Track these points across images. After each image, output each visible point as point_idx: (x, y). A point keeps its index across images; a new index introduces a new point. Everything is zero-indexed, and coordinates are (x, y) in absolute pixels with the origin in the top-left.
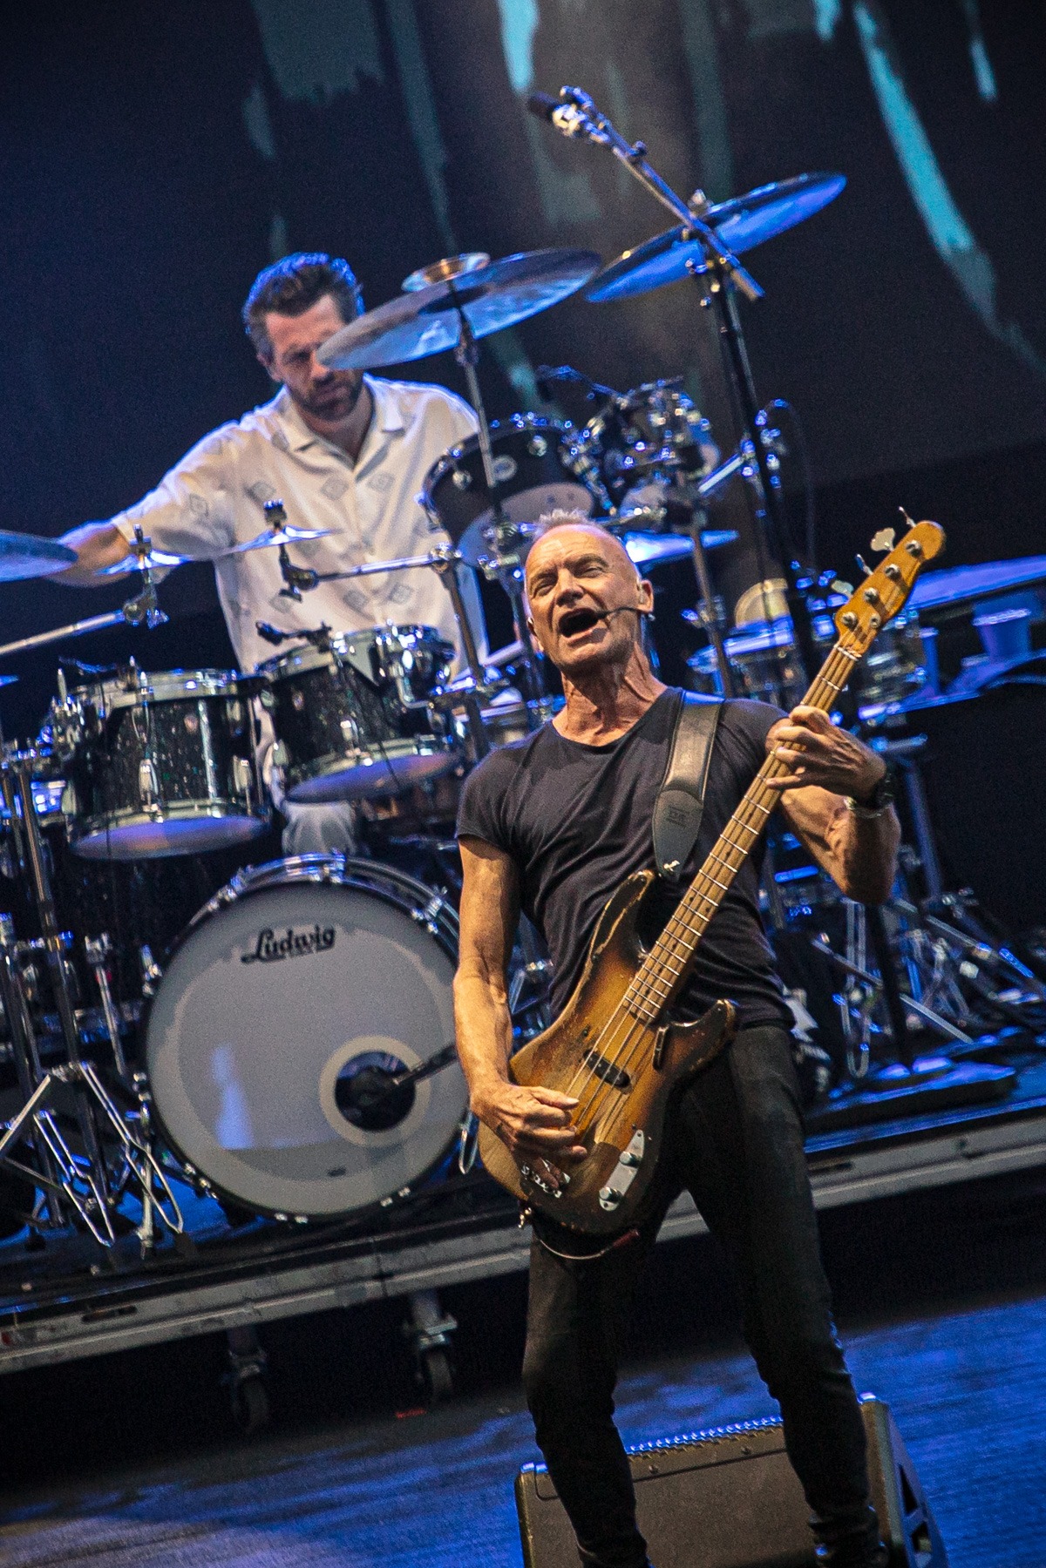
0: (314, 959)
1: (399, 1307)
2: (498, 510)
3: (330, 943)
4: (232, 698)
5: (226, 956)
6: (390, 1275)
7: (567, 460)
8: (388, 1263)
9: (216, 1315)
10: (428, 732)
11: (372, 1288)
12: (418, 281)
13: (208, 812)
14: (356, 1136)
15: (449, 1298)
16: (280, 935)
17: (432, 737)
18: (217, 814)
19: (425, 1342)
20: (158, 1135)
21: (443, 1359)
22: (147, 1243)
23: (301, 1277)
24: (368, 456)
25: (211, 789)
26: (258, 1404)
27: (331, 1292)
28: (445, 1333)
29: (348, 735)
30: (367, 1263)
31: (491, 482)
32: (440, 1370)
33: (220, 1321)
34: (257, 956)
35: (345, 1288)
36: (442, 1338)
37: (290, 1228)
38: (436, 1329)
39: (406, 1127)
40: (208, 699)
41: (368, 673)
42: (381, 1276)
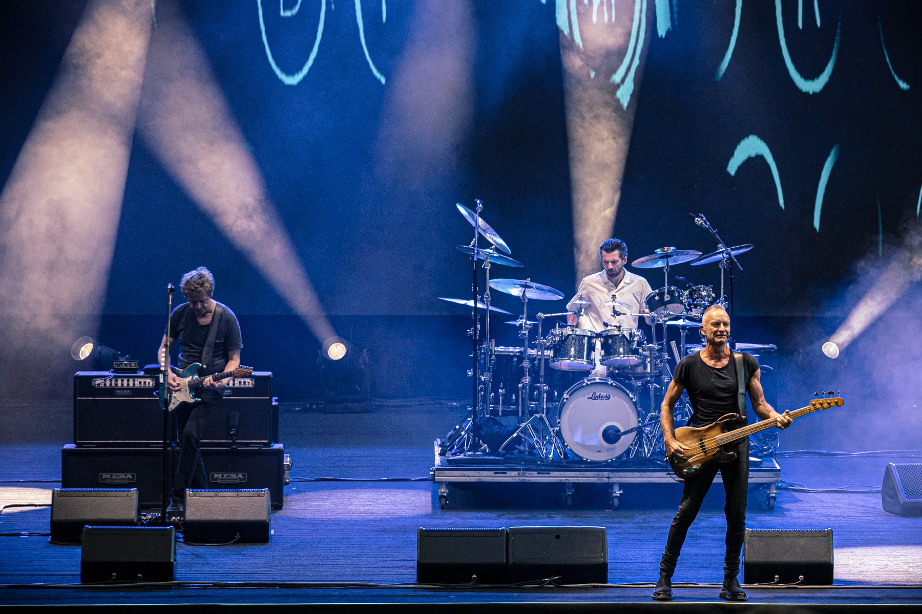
0: (604, 401)
1: (610, 486)
2: (666, 307)
3: (609, 399)
4: (594, 337)
5: (584, 396)
6: (610, 478)
7: (681, 299)
8: (611, 475)
9: (568, 479)
10: (638, 354)
11: (606, 480)
12: (658, 251)
13: (583, 362)
14: (605, 444)
15: (622, 486)
16: (598, 394)
17: (639, 356)
18: (585, 363)
19: (614, 494)
20: (559, 434)
21: (617, 499)
22: (551, 459)
23: (590, 474)
24: (619, 287)
25: (585, 357)
26: (569, 501)
27: (596, 479)
28: (619, 494)
29: (621, 351)
30: (606, 474)
31: (665, 300)
32: (616, 502)
33: (569, 480)
34: (591, 398)
35: (599, 478)
36: (618, 495)
37: (586, 462)
38: (618, 492)
39: (617, 444)
40: (588, 336)
41: (629, 338)
42: (608, 478)
